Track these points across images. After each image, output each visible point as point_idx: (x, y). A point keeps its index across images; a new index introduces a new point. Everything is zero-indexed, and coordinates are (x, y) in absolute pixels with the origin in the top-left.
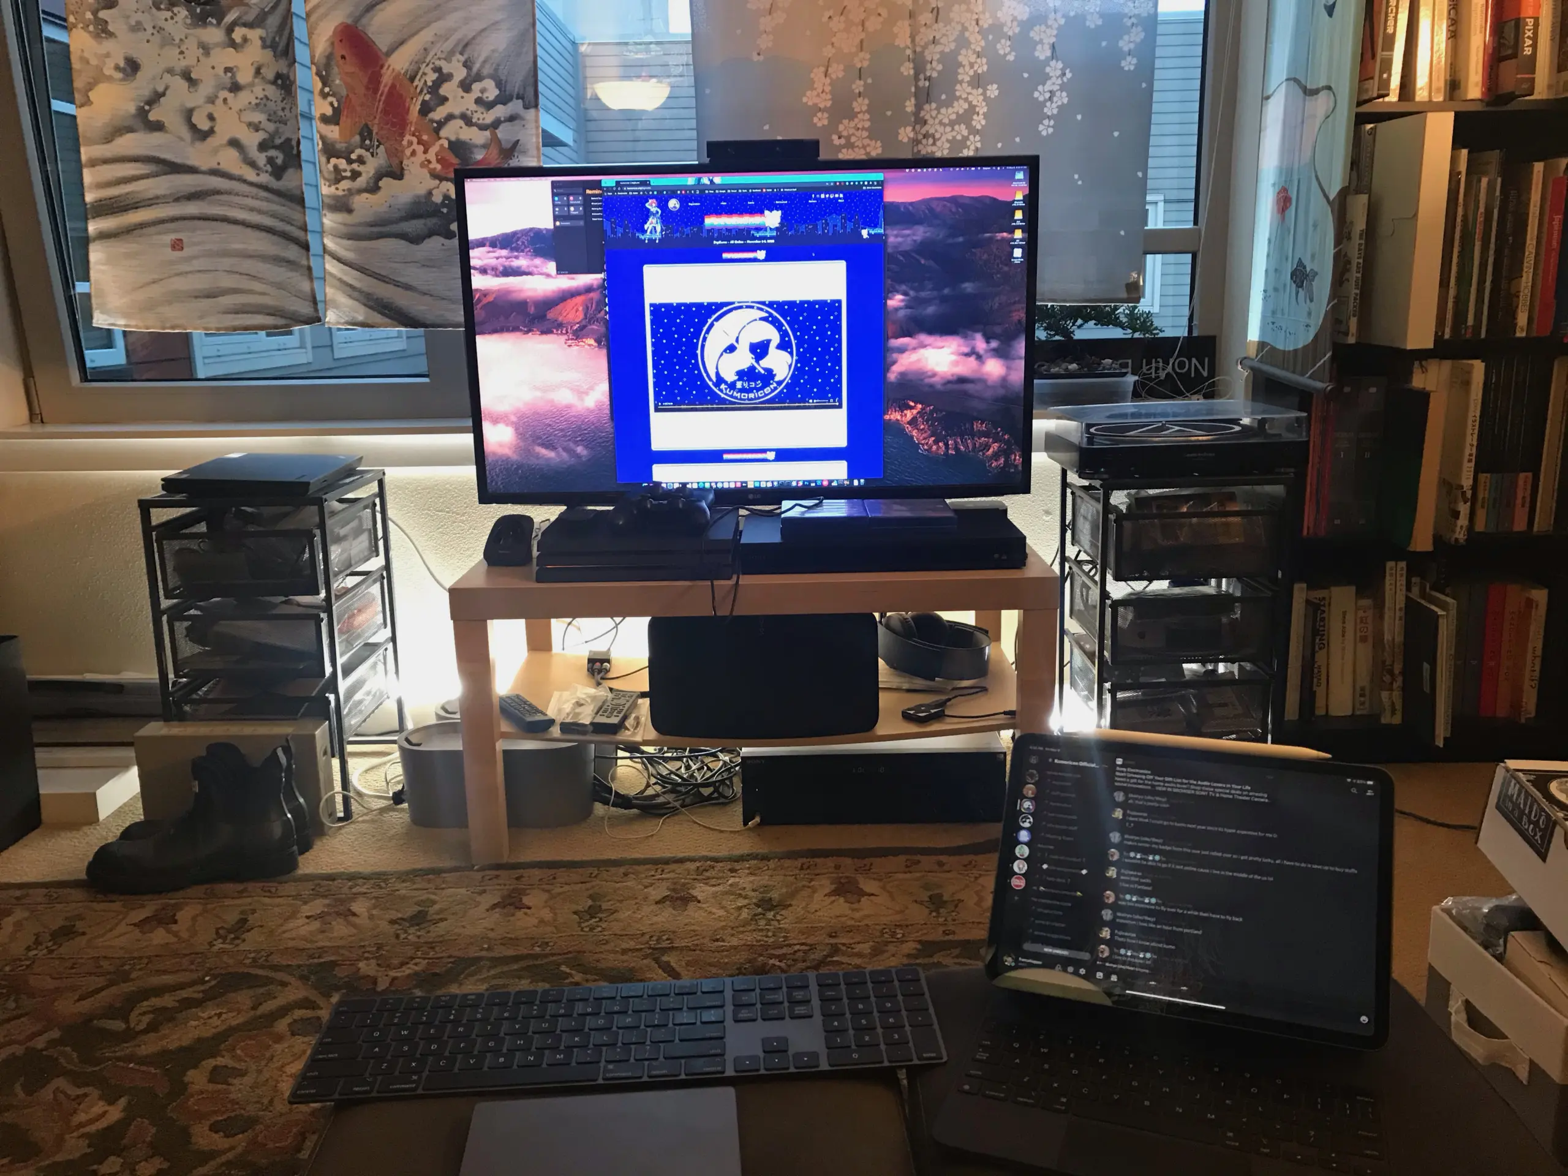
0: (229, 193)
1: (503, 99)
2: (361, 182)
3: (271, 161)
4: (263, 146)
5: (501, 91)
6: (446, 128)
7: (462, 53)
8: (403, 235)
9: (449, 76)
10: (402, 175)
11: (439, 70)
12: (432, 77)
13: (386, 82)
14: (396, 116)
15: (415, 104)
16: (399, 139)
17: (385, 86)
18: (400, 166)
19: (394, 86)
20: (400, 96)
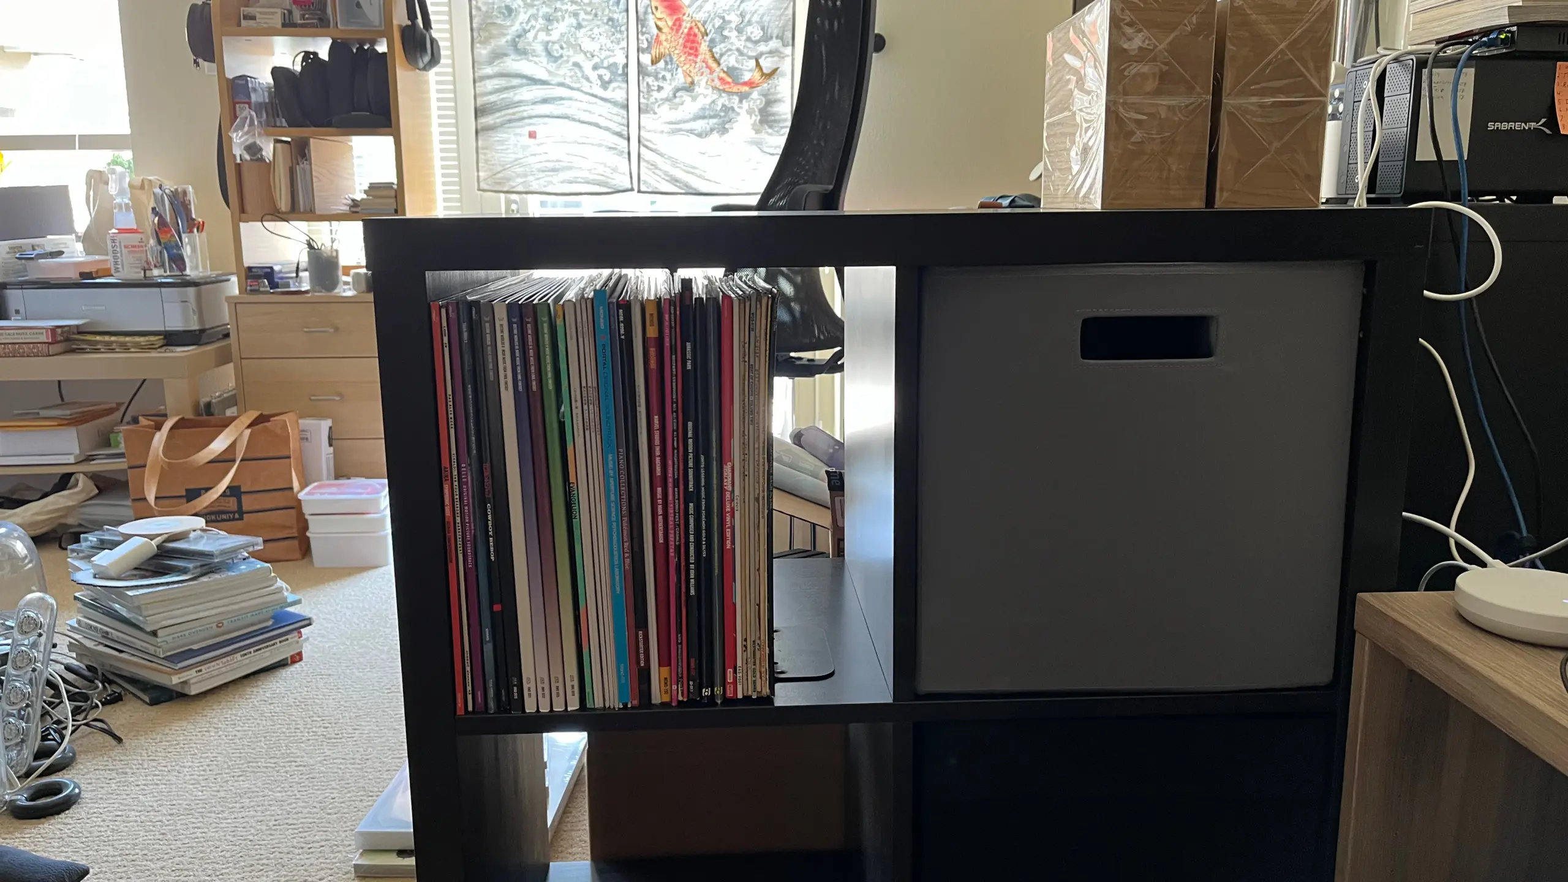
0: (570, 99)
1: (766, 38)
2: (663, 94)
3: (600, 77)
4: (595, 67)
5: (764, 33)
6: (725, 57)
7: (739, 6)
8: (691, 130)
9: (730, 22)
10: (694, 90)
11: (723, 18)
12: (718, 22)
13: (686, 25)
14: (691, 48)
15: (705, 41)
16: (693, 64)
17: (686, 28)
18: (692, 83)
19: (691, 28)
20: (695, 35)
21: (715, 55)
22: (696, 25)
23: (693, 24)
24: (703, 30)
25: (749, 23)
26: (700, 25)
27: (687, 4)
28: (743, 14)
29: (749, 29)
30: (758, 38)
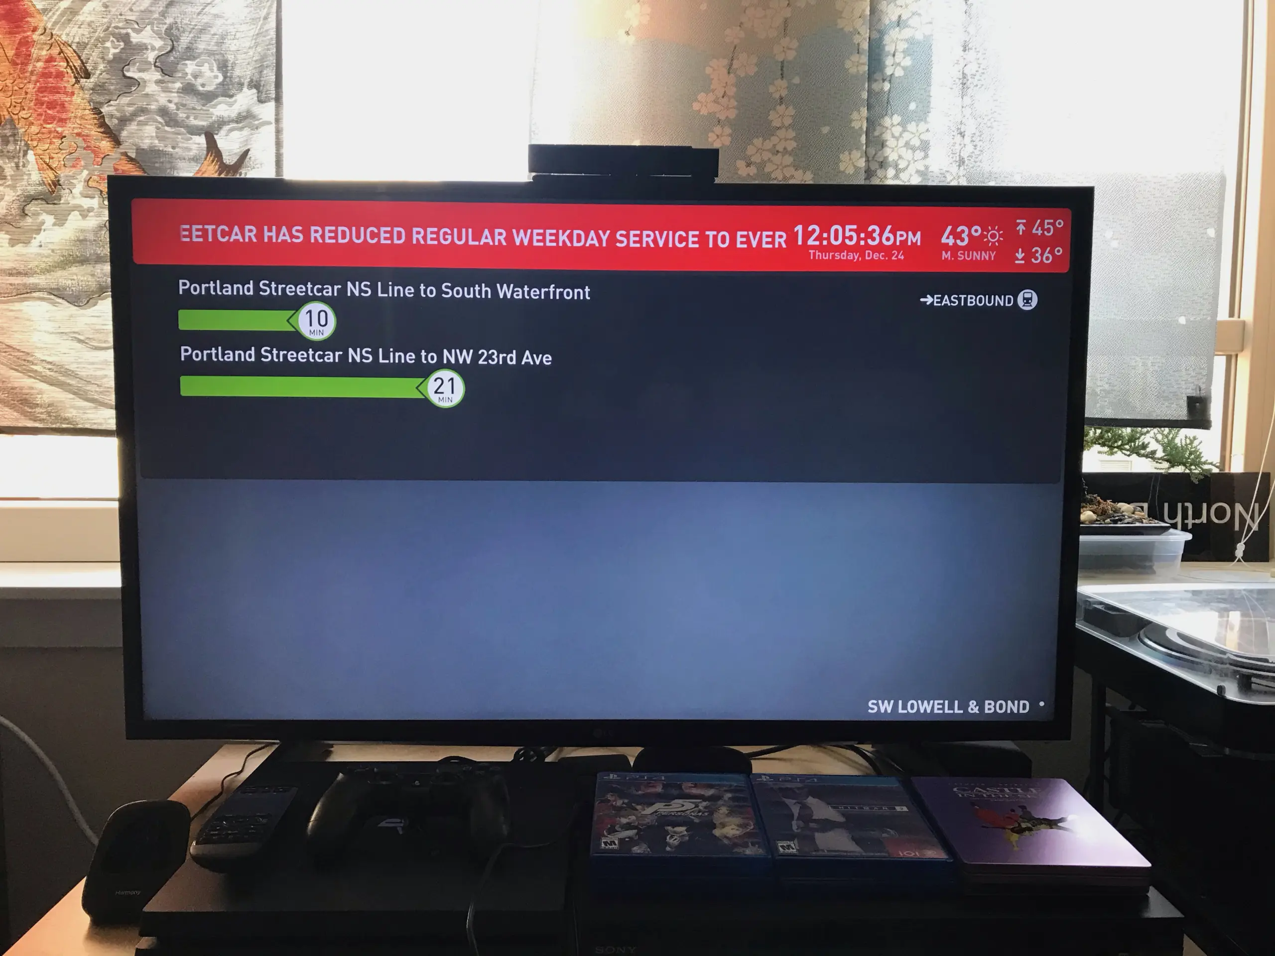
1: (228, 89)
5: (225, 77)
6: (133, 127)
7: (163, 14)
8: (58, 289)
9: (142, 48)
10: (59, 198)
11: (126, 38)
12: (113, 49)
13: (40, 52)
14: (51, 105)
15: (82, 88)
16: (57, 142)
17: (38, 60)
18: (56, 183)
19: (50, 59)
20: (60, 75)
21: (107, 120)
22: (61, 52)
23: (55, 51)
24: (78, 63)
25: (190, 53)
26: (69, 52)
27: (39, 6)
28: (174, 32)
29: (190, 67)
30: (210, 88)
